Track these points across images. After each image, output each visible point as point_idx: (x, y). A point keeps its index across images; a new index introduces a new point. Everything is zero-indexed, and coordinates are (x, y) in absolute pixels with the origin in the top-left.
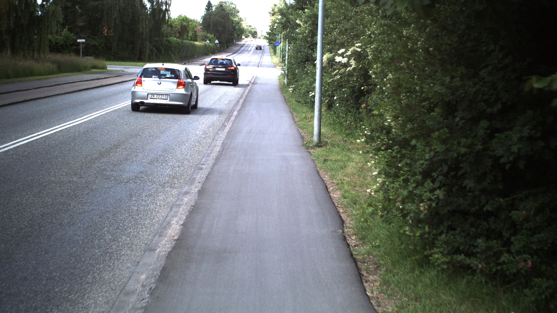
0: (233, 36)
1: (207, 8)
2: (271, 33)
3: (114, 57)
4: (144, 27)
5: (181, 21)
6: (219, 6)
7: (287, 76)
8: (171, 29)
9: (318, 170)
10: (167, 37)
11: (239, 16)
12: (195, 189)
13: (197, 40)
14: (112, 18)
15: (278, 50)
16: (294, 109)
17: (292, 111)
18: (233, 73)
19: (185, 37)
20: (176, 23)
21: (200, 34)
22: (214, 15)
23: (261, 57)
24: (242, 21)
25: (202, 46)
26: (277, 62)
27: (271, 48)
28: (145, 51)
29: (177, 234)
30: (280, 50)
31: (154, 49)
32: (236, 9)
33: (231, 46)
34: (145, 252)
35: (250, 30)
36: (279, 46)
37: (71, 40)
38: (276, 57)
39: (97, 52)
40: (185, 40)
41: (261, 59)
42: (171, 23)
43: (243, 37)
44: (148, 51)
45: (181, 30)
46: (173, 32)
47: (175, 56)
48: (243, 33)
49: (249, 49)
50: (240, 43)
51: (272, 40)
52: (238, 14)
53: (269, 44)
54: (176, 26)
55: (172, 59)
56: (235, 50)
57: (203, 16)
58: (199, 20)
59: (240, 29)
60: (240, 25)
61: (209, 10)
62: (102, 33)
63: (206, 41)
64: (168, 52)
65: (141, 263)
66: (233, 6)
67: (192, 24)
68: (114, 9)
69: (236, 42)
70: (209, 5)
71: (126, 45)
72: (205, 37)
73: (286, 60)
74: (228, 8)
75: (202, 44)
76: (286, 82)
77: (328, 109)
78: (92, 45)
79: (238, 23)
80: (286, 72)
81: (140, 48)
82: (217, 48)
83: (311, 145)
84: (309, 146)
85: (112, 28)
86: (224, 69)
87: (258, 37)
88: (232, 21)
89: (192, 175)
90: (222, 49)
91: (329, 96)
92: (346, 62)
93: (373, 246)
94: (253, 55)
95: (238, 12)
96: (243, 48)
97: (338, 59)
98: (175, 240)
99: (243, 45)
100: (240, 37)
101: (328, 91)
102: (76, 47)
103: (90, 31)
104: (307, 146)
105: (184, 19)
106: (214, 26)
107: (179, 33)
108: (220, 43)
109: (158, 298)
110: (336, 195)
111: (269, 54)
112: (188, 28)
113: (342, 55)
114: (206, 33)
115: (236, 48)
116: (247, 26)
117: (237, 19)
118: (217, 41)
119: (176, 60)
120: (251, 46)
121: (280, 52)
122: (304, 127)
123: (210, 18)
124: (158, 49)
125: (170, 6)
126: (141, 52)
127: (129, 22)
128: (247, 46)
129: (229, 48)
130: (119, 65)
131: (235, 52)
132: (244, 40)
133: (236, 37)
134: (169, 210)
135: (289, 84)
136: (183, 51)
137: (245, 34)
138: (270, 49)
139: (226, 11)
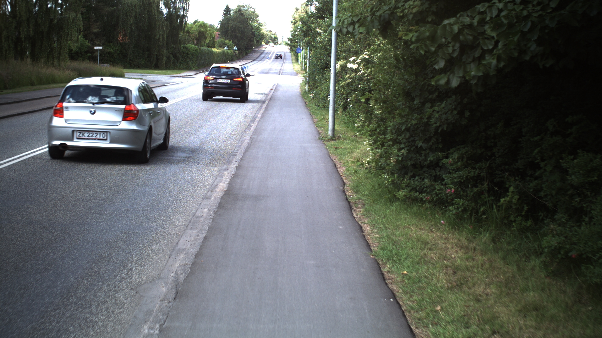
0: (252, 43)
1: (225, 12)
2: (293, 39)
3: (130, 65)
4: (161, 33)
5: (198, 27)
6: (238, 10)
7: (308, 83)
8: (189, 35)
9: (330, 155)
10: (184, 44)
11: (258, 21)
12: (234, 165)
13: (215, 46)
14: (128, 24)
15: (300, 57)
16: (314, 112)
17: (312, 114)
18: (240, 86)
19: (203, 43)
20: (193, 29)
21: (218, 40)
22: (232, 20)
23: (282, 65)
24: (262, 26)
25: (220, 53)
26: (299, 70)
27: (293, 55)
28: (162, 59)
29: (225, 188)
30: (302, 57)
31: (171, 55)
32: (255, 13)
33: (250, 53)
34: (203, 199)
35: (270, 35)
36: (301, 53)
37: (86, 48)
38: (298, 64)
39: (112, 60)
40: (203, 47)
41: (282, 67)
42: (188, 29)
43: (263, 43)
44: (165, 58)
45: (199, 37)
46: (190, 38)
47: (193, 63)
48: (263, 39)
49: (269, 56)
50: (259, 49)
51: (294, 46)
52: (257, 19)
53: (291, 50)
54: (193, 33)
55: (190, 67)
56: (254, 57)
57: (221, 21)
58: (217, 25)
59: (259, 35)
60: (260, 31)
61: (227, 15)
62: (117, 40)
63: (224, 48)
64: (186, 59)
65: (202, 204)
66: (252, 10)
67: (210, 30)
68: (130, 15)
69: (255, 48)
70: (227, 10)
71: (142, 52)
72: (223, 44)
73: (307, 67)
74: (247, 13)
75: (220, 51)
76: (307, 89)
77: (343, 110)
78: (107, 52)
79: (258, 28)
80: (307, 79)
81: (157, 55)
82: (236, 55)
83: (327, 139)
84: (324, 140)
85: (128, 35)
86: (229, 81)
87: (279, 43)
88: (252, 26)
89: (229, 159)
90: (240, 56)
91: (344, 98)
92: (356, 68)
93: (362, 195)
94: (274, 62)
95: (258, 16)
96: (263, 55)
97: (350, 65)
98: (224, 191)
99: (263, 52)
100: (259, 43)
101: (344, 95)
102: (90, 55)
103: (105, 37)
104: (322, 139)
105: (202, 25)
106: (232, 31)
107: (197, 39)
108: (239, 49)
109: (220, 215)
110: (342, 170)
111: (291, 61)
112: (206, 34)
113: (354, 62)
114: (224, 39)
115: (256, 55)
116: (267, 31)
117: (256, 24)
118: (235, 48)
119: (194, 67)
120: (272, 52)
121: (302, 59)
122: (322, 126)
123: (228, 24)
124: (175, 56)
125: (188, 11)
126: (158, 60)
127: (146, 28)
128: (267, 53)
129: (249, 55)
130: (136, 73)
131: (254, 59)
132: (264, 47)
133: (256, 43)
134: (215, 179)
135: (309, 91)
136: (201, 59)
137: (265, 40)
138: (291, 56)
139: (244, 16)
